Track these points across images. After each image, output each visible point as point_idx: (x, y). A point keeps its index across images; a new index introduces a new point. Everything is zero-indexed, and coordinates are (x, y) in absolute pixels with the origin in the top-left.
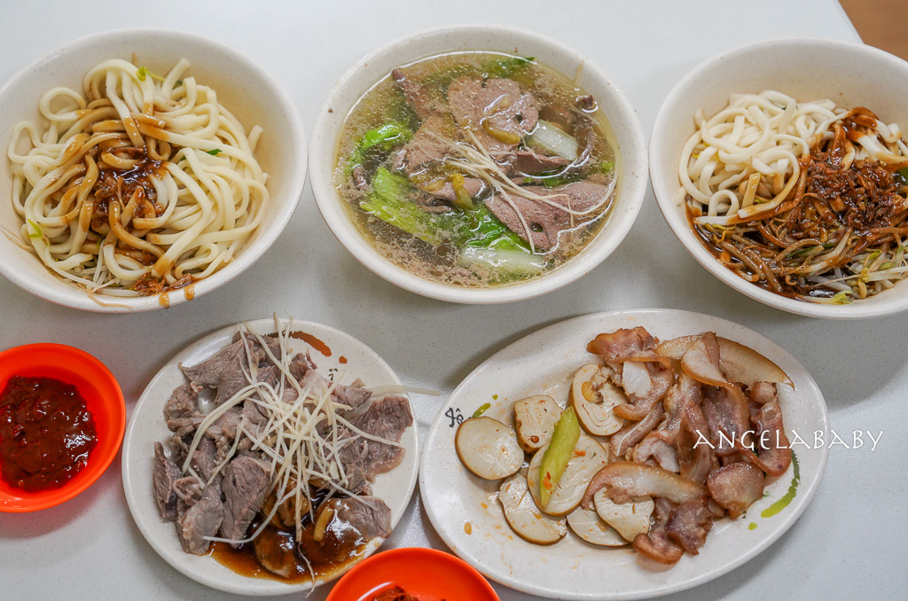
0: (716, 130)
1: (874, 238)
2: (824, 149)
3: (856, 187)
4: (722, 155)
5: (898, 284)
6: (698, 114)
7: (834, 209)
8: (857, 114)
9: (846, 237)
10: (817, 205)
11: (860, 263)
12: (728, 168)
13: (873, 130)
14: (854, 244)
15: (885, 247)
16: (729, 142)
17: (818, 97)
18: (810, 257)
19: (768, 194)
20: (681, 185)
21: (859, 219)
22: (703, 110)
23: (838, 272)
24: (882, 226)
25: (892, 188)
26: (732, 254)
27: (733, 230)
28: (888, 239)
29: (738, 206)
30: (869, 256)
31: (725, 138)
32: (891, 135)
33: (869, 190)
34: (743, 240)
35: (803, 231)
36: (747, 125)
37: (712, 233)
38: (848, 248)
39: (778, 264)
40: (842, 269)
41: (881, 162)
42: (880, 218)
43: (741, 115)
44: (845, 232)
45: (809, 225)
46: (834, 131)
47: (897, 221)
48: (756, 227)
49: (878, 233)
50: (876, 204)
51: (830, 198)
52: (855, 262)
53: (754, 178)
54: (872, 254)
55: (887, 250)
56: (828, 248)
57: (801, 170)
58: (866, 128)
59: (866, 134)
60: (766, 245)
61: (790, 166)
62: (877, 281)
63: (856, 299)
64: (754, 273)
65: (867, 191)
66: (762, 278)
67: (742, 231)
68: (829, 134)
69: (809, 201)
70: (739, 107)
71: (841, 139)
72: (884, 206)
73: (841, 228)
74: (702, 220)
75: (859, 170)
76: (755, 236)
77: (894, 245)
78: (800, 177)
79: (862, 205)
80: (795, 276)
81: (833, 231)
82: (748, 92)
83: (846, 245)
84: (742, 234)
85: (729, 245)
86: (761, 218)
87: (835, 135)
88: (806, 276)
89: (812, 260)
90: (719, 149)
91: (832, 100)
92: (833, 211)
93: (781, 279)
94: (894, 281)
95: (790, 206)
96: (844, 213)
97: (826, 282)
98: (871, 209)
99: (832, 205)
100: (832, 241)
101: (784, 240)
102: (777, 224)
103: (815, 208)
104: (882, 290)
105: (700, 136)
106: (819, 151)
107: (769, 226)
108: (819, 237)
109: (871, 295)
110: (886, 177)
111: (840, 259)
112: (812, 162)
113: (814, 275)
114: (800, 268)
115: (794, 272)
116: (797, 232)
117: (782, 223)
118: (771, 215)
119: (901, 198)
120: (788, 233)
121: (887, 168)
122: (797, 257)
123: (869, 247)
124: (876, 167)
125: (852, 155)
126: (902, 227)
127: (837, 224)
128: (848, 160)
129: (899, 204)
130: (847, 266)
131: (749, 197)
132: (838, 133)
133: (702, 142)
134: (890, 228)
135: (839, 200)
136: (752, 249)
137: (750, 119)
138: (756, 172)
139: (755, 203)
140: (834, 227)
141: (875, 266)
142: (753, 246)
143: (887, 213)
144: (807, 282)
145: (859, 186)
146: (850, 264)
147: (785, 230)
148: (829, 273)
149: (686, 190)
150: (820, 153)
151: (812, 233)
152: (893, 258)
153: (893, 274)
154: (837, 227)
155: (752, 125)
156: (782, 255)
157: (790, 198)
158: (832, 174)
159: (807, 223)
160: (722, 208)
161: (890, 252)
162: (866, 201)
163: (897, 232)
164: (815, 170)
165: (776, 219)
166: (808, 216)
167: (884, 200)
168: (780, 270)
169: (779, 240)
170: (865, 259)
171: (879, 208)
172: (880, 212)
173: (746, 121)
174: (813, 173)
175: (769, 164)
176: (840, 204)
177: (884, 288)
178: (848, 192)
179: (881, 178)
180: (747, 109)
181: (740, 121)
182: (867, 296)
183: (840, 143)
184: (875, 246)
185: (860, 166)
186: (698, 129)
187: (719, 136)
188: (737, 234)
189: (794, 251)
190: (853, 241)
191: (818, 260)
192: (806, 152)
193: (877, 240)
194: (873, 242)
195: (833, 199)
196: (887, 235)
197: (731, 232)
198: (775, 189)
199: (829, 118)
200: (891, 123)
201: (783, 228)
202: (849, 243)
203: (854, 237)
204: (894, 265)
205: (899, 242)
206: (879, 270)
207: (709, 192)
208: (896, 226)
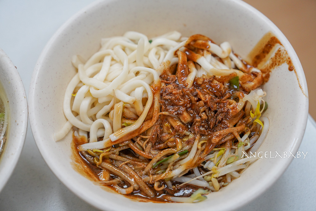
0: (90, 71)
1: (217, 140)
2: (174, 72)
3: (197, 101)
4: (93, 91)
5: (244, 173)
6: (75, 60)
7: (183, 121)
8: (195, 39)
9: (196, 143)
10: (170, 120)
11: (211, 161)
12: (100, 101)
13: (208, 51)
14: (204, 147)
15: (228, 144)
16: (98, 80)
17: (169, 30)
18: (171, 164)
19: (133, 116)
20: (67, 120)
21: (203, 126)
22: (78, 56)
23: (196, 170)
24: (223, 128)
25: (227, 95)
26: (110, 172)
27: (110, 151)
28: (229, 137)
29: (111, 131)
30: (216, 154)
31: (95, 77)
32: (223, 52)
33: (207, 102)
34: (119, 158)
35: (164, 143)
36: (113, 62)
37: (93, 157)
38: (199, 152)
39: (147, 174)
40: (198, 168)
41: (217, 76)
42: (221, 122)
43: (108, 54)
44: (194, 139)
45: (167, 137)
46: (178, 57)
47: (235, 122)
48: (127, 145)
49: (220, 135)
50: (216, 112)
51: (178, 114)
52: (207, 160)
53: (119, 106)
54: (220, 152)
55: (231, 145)
56: (184, 154)
57: (154, 94)
58: (203, 50)
59: (203, 55)
60: (138, 158)
61: (145, 92)
62: (227, 174)
63: (213, 191)
64: (129, 185)
65: (206, 103)
66: (136, 188)
67: (117, 151)
68: (175, 60)
69: (163, 119)
70: (107, 48)
71: (183, 63)
72: (222, 112)
73: (191, 136)
74: (84, 147)
75: (200, 85)
76: (128, 152)
77: (235, 141)
78: (154, 99)
79: (204, 115)
80: (163, 182)
81: (185, 139)
82: (115, 35)
83: (198, 149)
84: (118, 153)
85: (107, 165)
86: (130, 137)
87: (179, 60)
88: (171, 180)
89: (173, 165)
90: (90, 86)
91: (179, 31)
92: (183, 123)
93: (151, 186)
94: (239, 171)
95: (151, 124)
96: (191, 123)
97: (188, 180)
98: (212, 117)
99: (181, 118)
100: (187, 147)
101: (150, 153)
102: (144, 140)
103: (169, 123)
104: (232, 180)
105: (79, 78)
106: (170, 74)
107: (137, 143)
108: (175, 147)
109: (223, 186)
110: (220, 88)
111: (195, 161)
112: (163, 85)
113: (178, 177)
114: (164, 175)
115: (160, 178)
116: (159, 144)
117: (147, 139)
118: (137, 134)
119: (234, 102)
120: (153, 146)
121: (222, 81)
122: (161, 165)
123: (215, 147)
124: (212, 82)
125: (194, 74)
126: (240, 125)
127: (188, 133)
128: (190, 79)
129: (233, 108)
130: (202, 165)
131: (117, 122)
132: (181, 58)
133: (81, 82)
134: (231, 129)
135: (185, 114)
136: (127, 164)
137: (115, 58)
138: (120, 101)
139: (123, 127)
140: (185, 136)
141: (222, 162)
142: (128, 161)
143: (226, 117)
144: (174, 184)
145: (199, 100)
146: (204, 163)
147: (150, 144)
148: (189, 173)
149: (71, 124)
150: (171, 76)
151: (170, 144)
152: (236, 152)
153: (238, 165)
154: (188, 136)
155: (117, 62)
156: (150, 165)
157: (149, 118)
158: (177, 93)
159: (166, 136)
160: (100, 133)
161: (234, 147)
162: (207, 111)
163: (235, 131)
164: (165, 92)
165: (142, 136)
166: (165, 130)
167: (221, 107)
168: (150, 179)
169: (145, 154)
170: (214, 158)
171: (218, 115)
172: (220, 117)
173: (113, 59)
174: (164, 94)
175: (129, 94)
176: (187, 117)
177: (233, 178)
178: (191, 107)
179: (216, 89)
180: (113, 49)
181: (107, 60)
182: (220, 188)
183: (183, 66)
184: (221, 145)
185: (200, 82)
186: (77, 70)
187: (92, 76)
188: (114, 154)
189: (158, 161)
190: (202, 145)
191: (177, 166)
192: (157, 78)
193: (220, 140)
194: (218, 143)
195: (180, 114)
196: (228, 135)
197: (108, 153)
198: (137, 112)
199: (174, 47)
200: (222, 42)
201: (148, 143)
202: (199, 147)
203: (202, 142)
204: (238, 158)
205: (239, 138)
206: (227, 164)
207: (89, 121)
208: (235, 126)
